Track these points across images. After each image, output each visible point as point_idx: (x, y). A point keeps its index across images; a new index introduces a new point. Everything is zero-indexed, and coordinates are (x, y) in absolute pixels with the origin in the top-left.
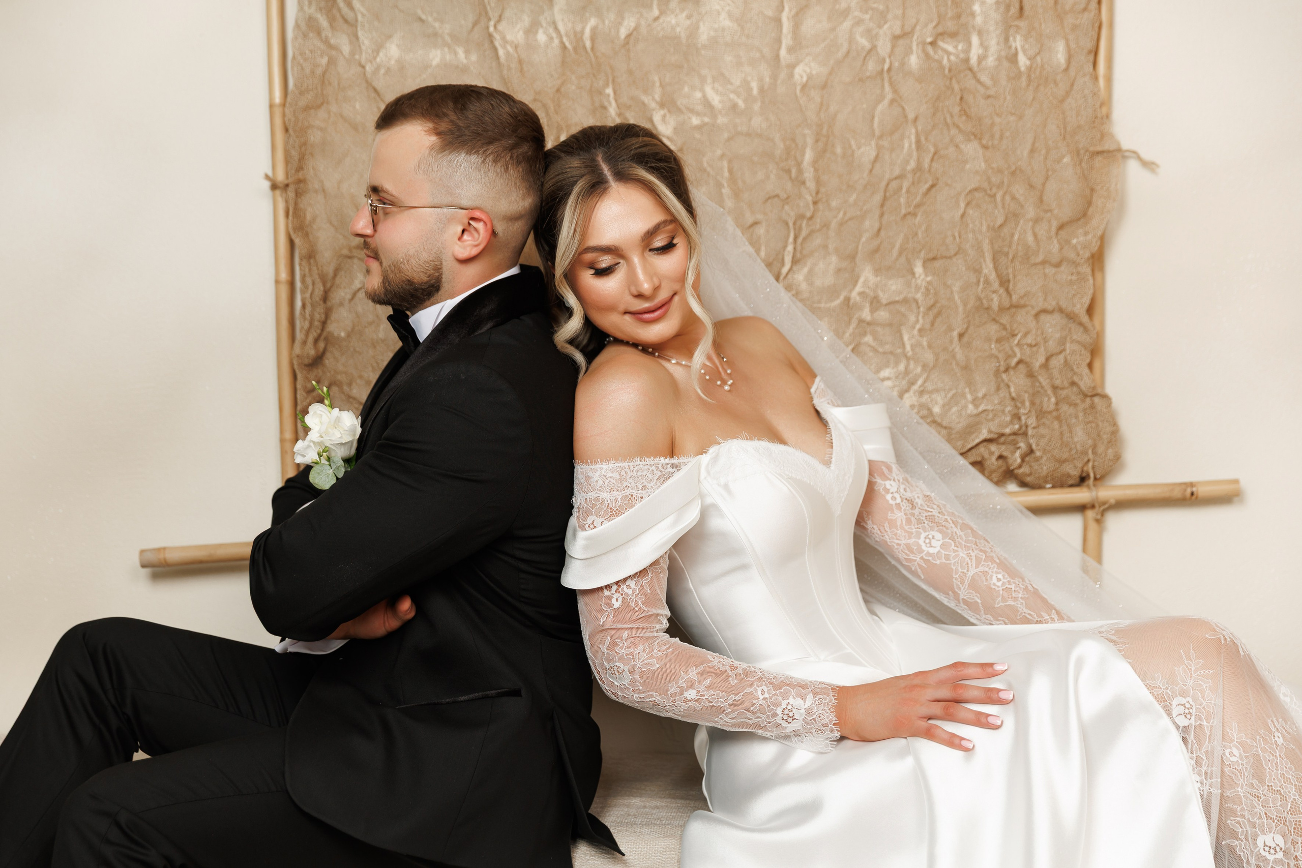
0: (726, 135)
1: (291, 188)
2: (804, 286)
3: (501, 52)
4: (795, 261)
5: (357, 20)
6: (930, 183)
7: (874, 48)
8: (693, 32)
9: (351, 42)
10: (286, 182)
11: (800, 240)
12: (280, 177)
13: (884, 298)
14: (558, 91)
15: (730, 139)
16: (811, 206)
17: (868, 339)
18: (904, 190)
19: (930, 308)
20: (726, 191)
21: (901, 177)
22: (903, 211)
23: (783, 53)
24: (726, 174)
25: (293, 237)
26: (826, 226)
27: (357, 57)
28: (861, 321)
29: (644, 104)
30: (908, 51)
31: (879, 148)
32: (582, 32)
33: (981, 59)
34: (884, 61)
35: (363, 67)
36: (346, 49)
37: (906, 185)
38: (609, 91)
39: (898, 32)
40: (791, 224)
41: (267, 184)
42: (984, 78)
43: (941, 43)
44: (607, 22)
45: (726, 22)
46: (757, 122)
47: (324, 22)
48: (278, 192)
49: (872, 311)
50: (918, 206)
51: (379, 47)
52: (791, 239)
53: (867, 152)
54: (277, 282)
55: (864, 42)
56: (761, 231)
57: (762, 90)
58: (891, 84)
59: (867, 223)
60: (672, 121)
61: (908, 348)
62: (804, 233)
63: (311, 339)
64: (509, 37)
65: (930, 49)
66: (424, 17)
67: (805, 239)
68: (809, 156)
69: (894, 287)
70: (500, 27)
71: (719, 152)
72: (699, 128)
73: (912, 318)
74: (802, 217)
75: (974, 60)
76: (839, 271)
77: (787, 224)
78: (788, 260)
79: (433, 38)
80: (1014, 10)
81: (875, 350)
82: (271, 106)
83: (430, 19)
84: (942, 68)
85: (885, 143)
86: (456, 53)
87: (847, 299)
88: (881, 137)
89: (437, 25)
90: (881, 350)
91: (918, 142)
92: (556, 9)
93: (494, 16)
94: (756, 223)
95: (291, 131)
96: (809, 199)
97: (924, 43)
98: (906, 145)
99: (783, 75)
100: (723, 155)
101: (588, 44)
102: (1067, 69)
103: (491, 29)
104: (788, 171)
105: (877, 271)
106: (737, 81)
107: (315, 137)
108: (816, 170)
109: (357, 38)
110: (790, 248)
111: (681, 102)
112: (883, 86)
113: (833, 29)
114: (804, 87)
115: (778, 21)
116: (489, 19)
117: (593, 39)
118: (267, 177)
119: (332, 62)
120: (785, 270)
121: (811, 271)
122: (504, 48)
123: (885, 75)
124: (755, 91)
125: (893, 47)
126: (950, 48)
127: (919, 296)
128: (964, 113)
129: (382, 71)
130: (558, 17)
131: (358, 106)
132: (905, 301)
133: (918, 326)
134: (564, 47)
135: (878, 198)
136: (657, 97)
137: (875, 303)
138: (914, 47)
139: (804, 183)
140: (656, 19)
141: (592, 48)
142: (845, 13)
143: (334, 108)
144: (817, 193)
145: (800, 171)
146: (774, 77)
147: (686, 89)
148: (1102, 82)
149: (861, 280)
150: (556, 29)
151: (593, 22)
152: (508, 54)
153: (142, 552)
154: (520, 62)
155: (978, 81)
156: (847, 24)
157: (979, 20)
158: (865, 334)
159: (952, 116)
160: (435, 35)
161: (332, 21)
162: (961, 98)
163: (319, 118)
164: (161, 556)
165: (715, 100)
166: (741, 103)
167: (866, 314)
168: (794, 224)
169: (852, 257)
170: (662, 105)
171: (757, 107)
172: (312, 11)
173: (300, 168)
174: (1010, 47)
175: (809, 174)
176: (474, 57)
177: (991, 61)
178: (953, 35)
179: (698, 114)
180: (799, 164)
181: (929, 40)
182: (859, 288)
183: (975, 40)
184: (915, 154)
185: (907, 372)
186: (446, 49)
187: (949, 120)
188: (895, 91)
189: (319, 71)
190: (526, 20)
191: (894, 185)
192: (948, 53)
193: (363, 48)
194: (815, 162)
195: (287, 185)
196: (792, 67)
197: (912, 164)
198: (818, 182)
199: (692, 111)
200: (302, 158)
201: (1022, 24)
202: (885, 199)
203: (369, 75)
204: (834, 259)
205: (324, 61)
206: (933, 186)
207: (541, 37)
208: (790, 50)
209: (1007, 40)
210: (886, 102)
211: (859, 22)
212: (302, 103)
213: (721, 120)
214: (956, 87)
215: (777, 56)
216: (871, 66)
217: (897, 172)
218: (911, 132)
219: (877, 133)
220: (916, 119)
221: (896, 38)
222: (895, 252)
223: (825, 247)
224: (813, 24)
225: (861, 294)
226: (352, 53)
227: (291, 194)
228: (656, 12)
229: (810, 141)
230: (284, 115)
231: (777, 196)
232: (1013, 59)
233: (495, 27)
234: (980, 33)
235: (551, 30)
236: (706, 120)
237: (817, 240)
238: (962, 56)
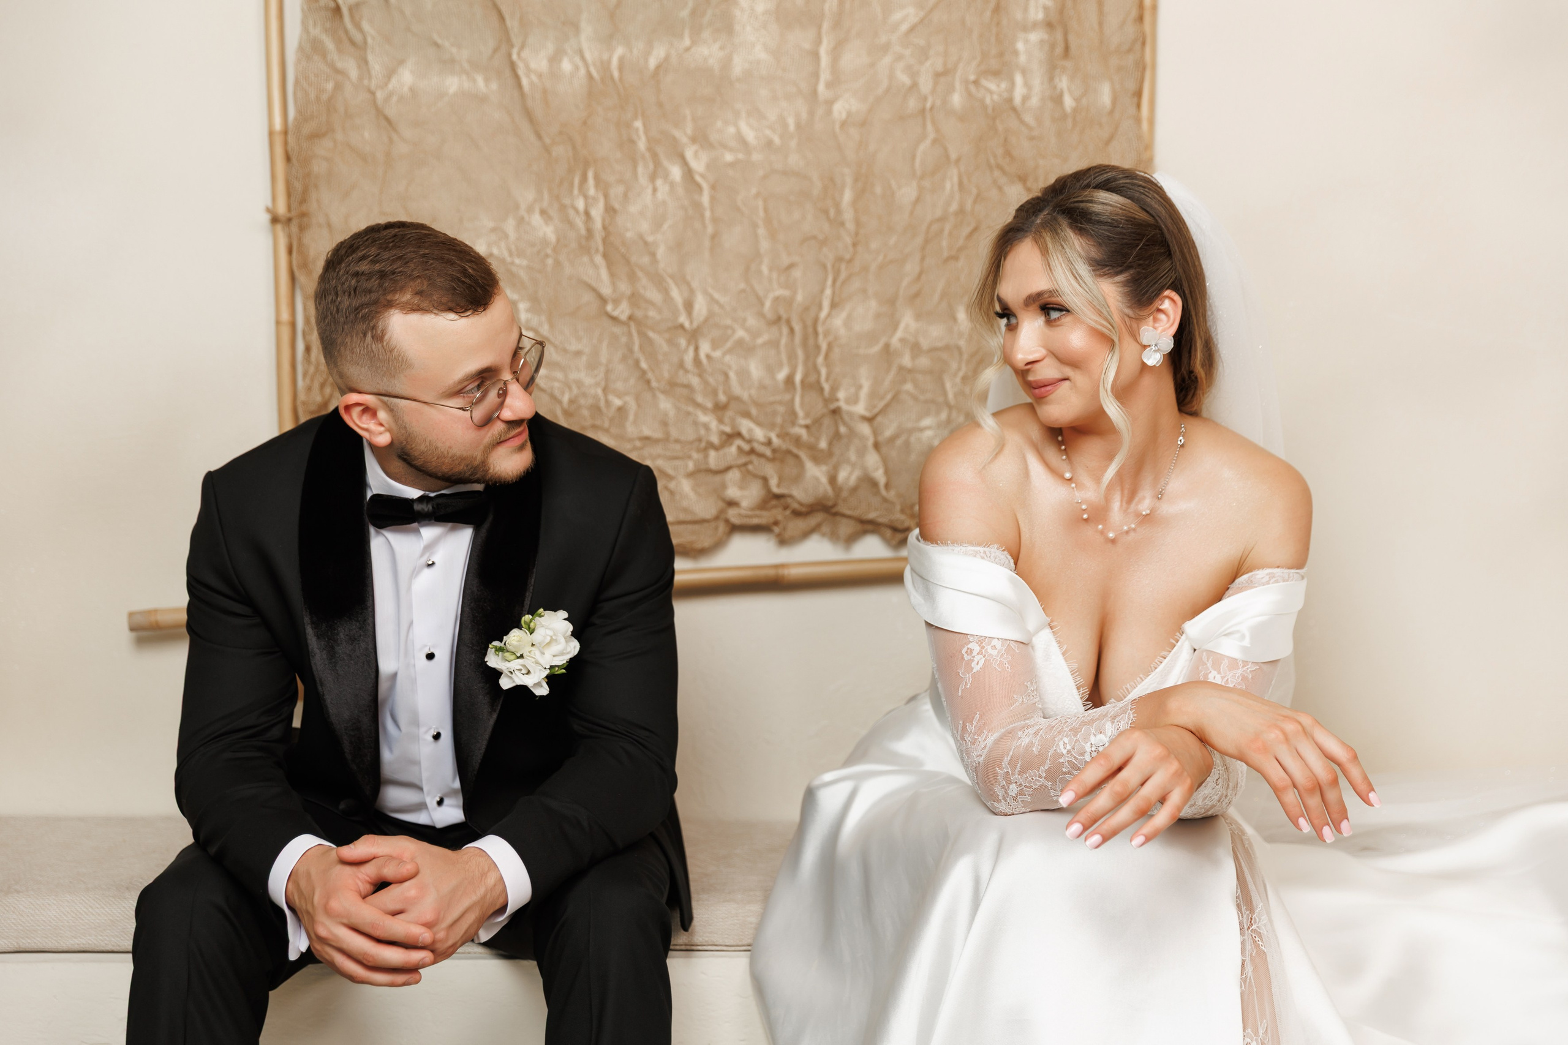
0: (761, 173)
1: (295, 223)
2: (842, 332)
3: (525, 82)
4: (834, 305)
5: (365, 42)
6: (973, 225)
7: (914, 85)
8: (726, 64)
9: (359, 67)
10: (288, 215)
11: (838, 284)
12: (281, 209)
13: (925, 344)
14: (585, 123)
15: (765, 177)
16: (851, 249)
17: (909, 387)
18: (946, 232)
19: (973, 355)
20: (762, 231)
21: (942, 219)
22: (945, 254)
23: (821, 87)
24: (761, 213)
25: (297, 273)
26: (865, 269)
27: (366, 82)
28: (901, 368)
29: (674, 139)
30: (951, 89)
31: (921, 189)
32: (609, 62)
33: (1026, 98)
34: (925, 99)
35: (373, 93)
36: (354, 73)
37: (948, 227)
38: (638, 124)
39: (940, 68)
40: (829, 266)
41: (266, 218)
42: (1029, 119)
43: (984, 82)
44: (635, 51)
45: (760, 54)
46: (794, 160)
47: (330, 44)
48: (279, 227)
49: (914, 357)
50: (960, 249)
51: (390, 73)
52: (829, 282)
53: (907, 193)
54: (278, 323)
55: (904, 79)
56: (797, 273)
57: (798, 126)
58: (934, 122)
59: (908, 267)
60: (704, 157)
61: (951, 396)
62: (843, 275)
63: (316, 385)
64: (533, 65)
65: (972, 88)
66: (439, 41)
67: (844, 283)
68: (848, 196)
69: (935, 334)
70: (524, 54)
71: (754, 191)
72: (732, 165)
73: (954, 365)
74: (839, 259)
75: (1018, 99)
76: (878, 316)
77: (824, 267)
78: (826, 304)
79: (449, 64)
80: (1059, 50)
81: (915, 399)
82: (271, 134)
83: (447, 44)
84: (984, 107)
85: (927, 184)
86: (474, 81)
87: (887, 346)
88: (922, 177)
89: (454, 50)
90: (922, 398)
91: (961, 184)
92: (583, 37)
93: (517, 41)
94: (791, 266)
95: (294, 160)
96: (848, 240)
97: (966, 82)
98: (948, 186)
99: (820, 111)
100: (758, 195)
101: (616, 74)
102: (1111, 112)
103: (515, 57)
104: (826, 212)
105: (918, 317)
106: (772, 116)
107: (319, 167)
108: (856, 211)
109: (366, 62)
110: (828, 292)
111: (714, 137)
112: (924, 125)
113: (872, 65)
114: (843, 124)
115: (816, 55)
116: (512, 46)
117: (621, 68)
118: (268, 210)
119: (338, 87)
120: (823, 314)
121: (849, 317)
122: (528, 76)
123: (928, 115)
124: (792, 127)
125: (936, 84)
126: (992, 86)
127: (962, 343)
128: (1008, 153)
129: (395, 99)
130: (585, 45)
131: (366, 135)
132: (947, 348)
133: (961, 374)
134: (590, 76)
135: (919, 240)
136: (689, 131)
137: (916, 349)
138: (958, 85)
139: (842, 224)
140: (687, 49)
141: (621, 79)
142: (885, 48)
143: (339, 136)
144: (857, 234)
145: (839, 212)
146: (811, 113)
147: (719, 124)
148: (1145, 125)
149: (902, 326)
150: (583, 58)
151: (620, 51)
152: (532, 84)
153: (131, 615)
154: (545, 92)
155: (1022, 122)
156: (887, 60)
157: (1023, 59)
158: (904, 381)
159: (995, 156)
160: (452, 61)
161: (338, 42)
162: (1006, 140)
163: (323, 148)
164: (152, 619)
165: (750, 135)
166: (777, 140)
167: (906, 361)
168: (833, 266)
169: (892, 302)
170: (694, 140)
171: (793, 144)
172: (316, 31)
173: (303, 201)
174: (1055, 87)
175: (848, 215)
176: (494, 86)
177: (1034, 101)
178: (996, 74)
179: (731, 150)
180: (837, 206)
181: (972, 77)
182: (899, 334)
183: (1019, 79)
184: (957, 196)
185: (949, 421)
186: (464, 77)
187: (992, 161)
188: (937, 130)
189: (325, 97)
190: (550, 47)
191: (935, 227)
192: (991, 92)
193: (373, 73)
194: (854, 202)
195: (289, 220)
196: (830, 103)
197: (954, 207)
198: (858, 223)
199: (725, 146)
200: (306, 191)
201: (1068, 64)
202: (927, 241)
203: (380, 102)
204: (873, 304)
205: (330, 86)
206: (976, 229)
207: (566, 66)
208: (829, 85)
209: (1051, 79)
210: (928, 142)
211: (899, 58)
212: (307, 129)
213: (756, 157)
214: (1000, 127)
215: (815, 92)
216: (912, 104)
217: (939, 213)
218: (953, 173)
219: (919, 173)
220: (958, 160)
221: (938, 75)
222: (936, 297)
223: (864, 291)
224: (853, 58)
225: (902, 340)
226: (361, 78)
227: (294, 228)
228: (687, 42)
229: (849, 180)
230: (286, 143)
231: (815, 237)
232: (1058, 99)
233: (519, 54)
234: (1024, 72)
235: (577, 60)
236: (740, 156)
237: (856, 284)
238: (1005, 95)
